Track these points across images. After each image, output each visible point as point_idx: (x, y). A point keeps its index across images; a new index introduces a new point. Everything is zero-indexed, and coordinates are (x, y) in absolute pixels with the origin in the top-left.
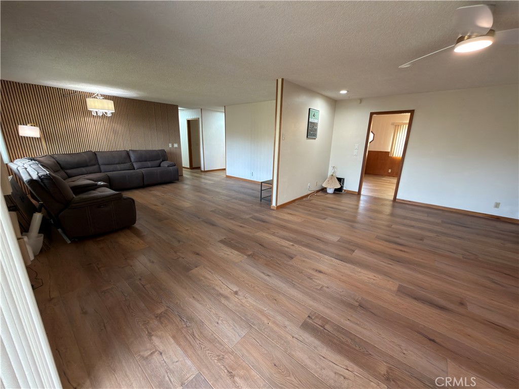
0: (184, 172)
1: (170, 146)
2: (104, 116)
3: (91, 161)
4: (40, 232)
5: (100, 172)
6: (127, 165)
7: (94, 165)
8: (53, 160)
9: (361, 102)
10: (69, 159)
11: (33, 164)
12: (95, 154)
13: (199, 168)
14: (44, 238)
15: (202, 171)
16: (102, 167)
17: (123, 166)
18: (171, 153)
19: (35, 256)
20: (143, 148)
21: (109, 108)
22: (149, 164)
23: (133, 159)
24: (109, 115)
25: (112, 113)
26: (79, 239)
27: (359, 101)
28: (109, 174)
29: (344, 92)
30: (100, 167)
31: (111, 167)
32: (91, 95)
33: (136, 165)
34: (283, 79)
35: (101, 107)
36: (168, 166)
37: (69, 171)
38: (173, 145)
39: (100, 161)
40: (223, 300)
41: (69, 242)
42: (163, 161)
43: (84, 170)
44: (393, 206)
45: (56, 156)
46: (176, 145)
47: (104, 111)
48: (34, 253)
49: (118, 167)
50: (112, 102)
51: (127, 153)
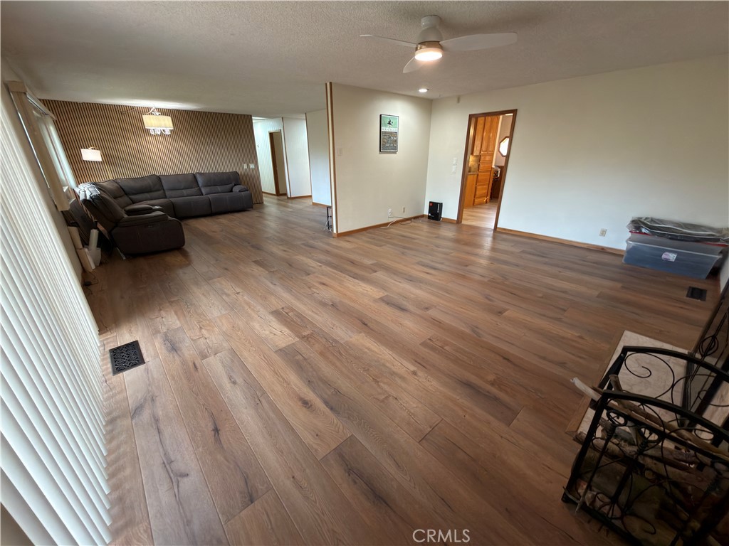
0: (264, 198)
1: (245, 166)
2: (162, 134)
3: (155, 185)
4: (98, 247)
5: (166, 197)
6: (195, 190)
7: (159, 190)
8: (116, 185)
9: (459, 101)
10: (132, 184)
11: (91, 187)
12: (159, 178)
13: (286, 194)
14: (102, 251)
15: (288, 198)
16: (168, 193)
17: (189, 191)
18: (246, 176)
19: (96, 267)
20: (212, 170)
21: (166, 124)
22: (219, 188)
23: (200, 184)
24: (168, 133)
25: (171, 131)
26: (133, 256)
27: (456, 99)
28: (173, 200)
29: (423, 91)
30: (165, 193)
31: (178, 193)
32: (147, 111)
33: (204, 191)
34: (331, 83)
35: (159, 124)
36: (240, 191)
37: (133, 197)
38: (248, 166)
39: (165, 187)
40: (224, 297)
41: (124, 258)
42: (235, 185)
43: (147, 195)
44: (494, 238)
45: (119, 181)
46: (252, 166)
47: (162, 129)
48: (95, 263)
49: (185, 192)
50: (169, 118)
51: (194, 176)
